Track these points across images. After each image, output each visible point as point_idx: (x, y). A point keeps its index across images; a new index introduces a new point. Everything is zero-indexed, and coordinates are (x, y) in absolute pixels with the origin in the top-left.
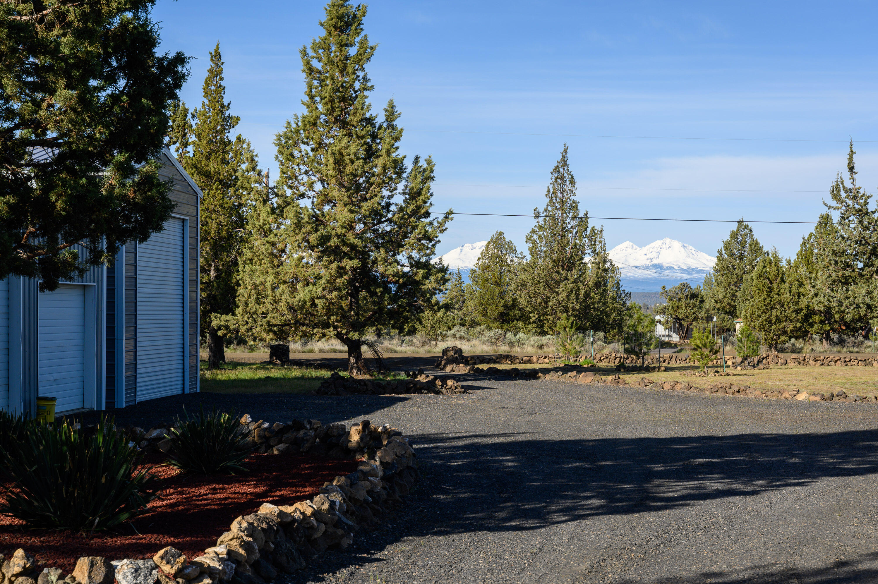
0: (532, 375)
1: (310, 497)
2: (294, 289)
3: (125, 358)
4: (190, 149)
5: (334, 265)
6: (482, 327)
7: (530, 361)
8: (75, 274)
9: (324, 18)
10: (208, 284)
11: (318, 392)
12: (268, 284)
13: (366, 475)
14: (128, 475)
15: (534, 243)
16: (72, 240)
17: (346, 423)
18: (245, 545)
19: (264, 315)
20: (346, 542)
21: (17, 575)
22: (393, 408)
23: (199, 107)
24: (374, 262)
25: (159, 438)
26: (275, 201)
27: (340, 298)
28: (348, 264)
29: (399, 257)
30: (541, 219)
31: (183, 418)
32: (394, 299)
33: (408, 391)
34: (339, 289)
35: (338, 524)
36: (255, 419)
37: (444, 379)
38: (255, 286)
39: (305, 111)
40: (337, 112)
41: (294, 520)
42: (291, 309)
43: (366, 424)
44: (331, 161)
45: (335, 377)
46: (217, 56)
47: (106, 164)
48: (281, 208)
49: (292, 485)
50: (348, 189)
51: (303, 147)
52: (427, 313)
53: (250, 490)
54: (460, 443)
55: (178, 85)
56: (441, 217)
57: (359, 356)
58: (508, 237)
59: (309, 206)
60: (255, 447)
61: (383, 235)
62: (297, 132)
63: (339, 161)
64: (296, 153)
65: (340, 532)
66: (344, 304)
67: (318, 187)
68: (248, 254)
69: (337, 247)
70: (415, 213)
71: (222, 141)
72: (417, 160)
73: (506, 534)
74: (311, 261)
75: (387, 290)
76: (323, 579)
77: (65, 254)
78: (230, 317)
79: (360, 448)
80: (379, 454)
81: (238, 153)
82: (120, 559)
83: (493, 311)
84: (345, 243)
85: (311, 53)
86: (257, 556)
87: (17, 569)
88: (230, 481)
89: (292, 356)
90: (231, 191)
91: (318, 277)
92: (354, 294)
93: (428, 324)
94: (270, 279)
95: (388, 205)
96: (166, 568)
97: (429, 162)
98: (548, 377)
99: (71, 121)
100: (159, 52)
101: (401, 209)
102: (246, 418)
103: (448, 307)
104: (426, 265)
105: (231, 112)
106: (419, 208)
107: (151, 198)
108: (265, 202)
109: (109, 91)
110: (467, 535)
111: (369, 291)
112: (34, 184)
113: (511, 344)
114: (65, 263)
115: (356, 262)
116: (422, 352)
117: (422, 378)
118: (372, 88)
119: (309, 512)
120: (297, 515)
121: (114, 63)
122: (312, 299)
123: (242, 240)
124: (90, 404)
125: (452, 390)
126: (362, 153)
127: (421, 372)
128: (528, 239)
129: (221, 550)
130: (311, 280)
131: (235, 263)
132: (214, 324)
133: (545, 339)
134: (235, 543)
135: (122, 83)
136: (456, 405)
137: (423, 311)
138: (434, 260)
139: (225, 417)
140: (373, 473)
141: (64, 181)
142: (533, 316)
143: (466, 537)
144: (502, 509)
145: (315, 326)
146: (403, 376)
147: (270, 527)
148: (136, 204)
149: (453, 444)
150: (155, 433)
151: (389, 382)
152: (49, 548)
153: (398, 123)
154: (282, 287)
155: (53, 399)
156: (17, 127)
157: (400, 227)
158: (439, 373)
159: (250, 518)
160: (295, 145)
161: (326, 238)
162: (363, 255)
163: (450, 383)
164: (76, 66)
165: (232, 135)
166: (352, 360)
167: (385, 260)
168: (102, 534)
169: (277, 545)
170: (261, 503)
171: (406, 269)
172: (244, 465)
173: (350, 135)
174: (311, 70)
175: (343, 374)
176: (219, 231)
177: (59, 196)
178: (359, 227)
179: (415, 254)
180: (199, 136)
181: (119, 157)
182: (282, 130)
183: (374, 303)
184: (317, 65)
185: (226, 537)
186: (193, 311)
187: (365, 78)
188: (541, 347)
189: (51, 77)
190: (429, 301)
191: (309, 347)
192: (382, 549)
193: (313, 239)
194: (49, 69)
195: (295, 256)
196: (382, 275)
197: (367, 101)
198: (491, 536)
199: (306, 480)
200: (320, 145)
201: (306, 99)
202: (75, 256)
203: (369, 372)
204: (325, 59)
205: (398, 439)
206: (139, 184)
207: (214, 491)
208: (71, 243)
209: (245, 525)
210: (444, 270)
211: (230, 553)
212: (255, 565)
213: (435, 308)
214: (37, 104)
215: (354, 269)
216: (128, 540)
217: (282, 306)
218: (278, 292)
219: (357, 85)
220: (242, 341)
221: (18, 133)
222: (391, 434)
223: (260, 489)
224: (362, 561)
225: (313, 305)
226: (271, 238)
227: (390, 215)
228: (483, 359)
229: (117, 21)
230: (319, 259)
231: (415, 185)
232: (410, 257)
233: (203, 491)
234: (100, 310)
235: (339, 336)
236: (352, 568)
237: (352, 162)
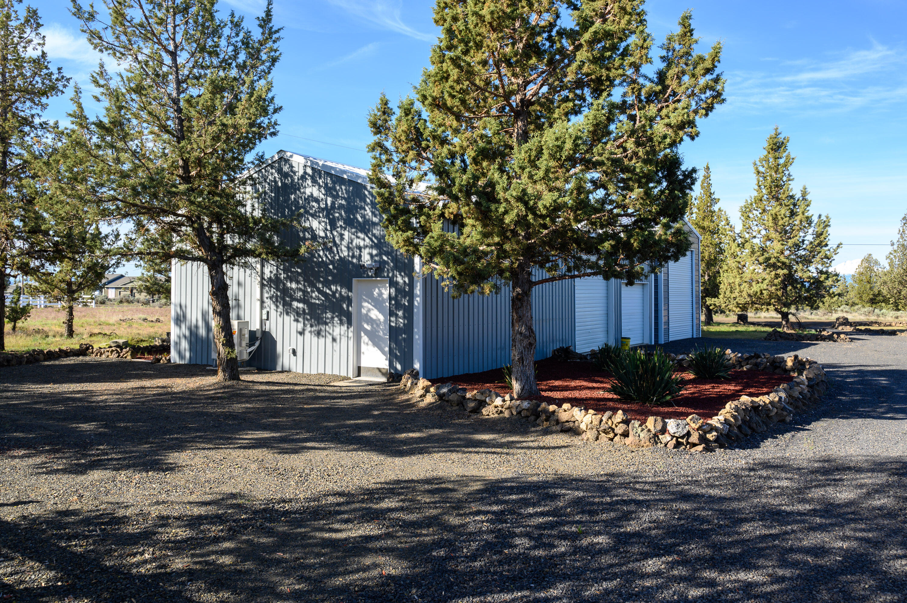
0: (893, 333)
1: (768, 393)
2: (751, 286)
3: (663, 319)
4: (694, 215)
5: (773, 273)
6: (860, 306)
7: (890, 325)
8: (643, 278)
9: (766, 145)
10: (704, 283)
11: (765, 339)
12: (737, 283)
13: (798, 384)
14: (670, 377)
15: (891, 259)
16: (642, 261)
17: (785, 356)
18: (734, 417)
19: (735, 298)
20: (788, 419)
21: (619, 423)
22: (809, 348)
23: (699, 195)
24: (796, 271)
25: (683, 360)
26: (740, 240)
27: (777, 290)
28: (781, 272)
29: (810, 268)
30: (895, 247)
31: (696, 350)
32: (808, 291)
33: (817, 340)
34: (776, 285)
35: (784, 409)
36: (733, 352)
37: (839, 334)
38: (730, 284)
39: (756, 194)
40: (774, 193)
41: (760, 406)
42: (749, 295)
43: (796, 357)
44: (771, 218)
45: (775, 332)
46: (708, 168)
47: (657, 224)
48: (743, 244)
49: (756, 387)
50: (780, 233)
51: (754, 212)
52: (827, 299)
53: (732, 388)
54: (852, 369)
55: (693, 184)
56: (835, 247)
57: (787, 321)
58: (874, 257)
59: (759, 242)
60: (734, 366)
61: (801, 257)
62: (751, 204)
63: (775, 219)
64: (751, 215)
65: (785, 413)
66: (779, 293)
67: (763, 232)
68: (725, 267)
69: (774, 263)
70: (819, 245)
71: (711, 211)
72: (820, 216)
73: (885, 421)
74: (760, 271)
75: (804, 286)
76: (777, 438)
77: (638, 268)
78: (716, 299)
79: (793, 370)
80: (805, 373)
81: (719, 217)
82: (670, 418)
83: (866, 297)
84: (779, 261)
85: (758, 163)
86: (740, 422)
87: (620, 420)
88: (721, 383)
89: (749, 320)
90: (715, 236)
91: (764, 279)
92: (785, 288)
93: (827, 304)
94: (738, 280)
95: (803, 241)
96: (693, 425)
97: (827, 217)
98: (903, 334)
99: (641, 204)
100: (683, 168)
101: (811, 243)
102: (729, 351)
103: (840, 295)
104: (827, 273)
105: (715, 196)
106: (821, 242)
107: (681, 240)
108: (734, 241)
109: (659, 188)
110: (860, 420)
111: (793, 286)
112: (622, 235)
113: (878, 316)
114: (637, 272)
115: (786, 271)
116: (824, 319)
117: (825, 333)
118: (793, 180)
119: (767, 401)
120: (761, 403)
121: (660, 175)
122: (761, 291)
123: (722, 260)
124: (647, 342)
125: (844, 340)
126: (788, 214)
127: (824, 330)
128: (887, 258)
129: (721, 418)
130: (760, 280)
131: (718, 272)
132: (708, 303)
133: (899, 313)
134: (728, 416)
135: (665, 184)
136: (847, 349)
137: (824, 297)
138: (830, 270)
139: (718, 350)
140: (802, 383)
141: (637, 233)
142: (892, 300)
143: (860, 421)
144: (881, 407)
145: (763, 304)
146: (813, 332)
147: (747, 408)
148: (672, 243)
149: (847, 369)
150: (681, 357)
151: (806, 335)
152: (632, 410)
153: (808, 197)
154: (744, 284)
155: (629, 338)
156: (615, 208)
157: (811, 252)
158: (835, 331)
159: (736, 403)
160: (750, 211)
161: (769, 259)
162: (790, 268)
163: (842, 336)
164: (643, 177)
165: (716, 208)
166: (784, 323)
167: (802, 270)
168: (658, 406)
169: (750, 418)
170: (741, 396)
171: (815, 275)
172: (729, 375)
173: (781, 205)
174: (759, 172)
175: (778, 330)
176: (709, 256)
177: (635, 240)
178: (787, 253)
179: (820, 267)
180: (698, 209)
181: (664, 220)
182: (743, 204)
183: (796, 293)
184: (762, 169)
185: (723, 411)
186: (697, 296)
187: (789, 175)
188: (897, 317)
189: (631, 183)
190: (828, 291)
191: (758, 315)
192: (809, 424)
193: (761, 259)
194: (630, 179)
195: (751, 268)
196: (801, 278)
197: (791, 187)
198: (875, 421)
199: (763, 385)
200: (764, 211)
201: (756, 187)
202: (643, 269)
203: (793, 329)
204: (766, 166)
205: (815, 365)
206: (674, 233)
207: (713, 388)
208: (640, 263)
209: (733, 406)
210: (837, 275)
211: (725, 420)
212: (739, 427)
213: (832, 295)
214: (624, 197)
215: (784, 275)
216: (670, 409)
217: (744, 294)
218: (742, 287)
219: (785, 179)
220: (722, 312)
221: (615, 211)
222: (811, 363)
223: (738, 388)
224: (799, 430)
225: (762, 293)
226: (738, 259)
227: (804, 246)
228: (861, 324)
229: (662, 154)
230: (765, 269)
231: (819, 230)
232: (817, 268)
233: (707, 387)
234: (651, 296)
235: (776, 310)
236: (793, 433)
237: (782, 219)
